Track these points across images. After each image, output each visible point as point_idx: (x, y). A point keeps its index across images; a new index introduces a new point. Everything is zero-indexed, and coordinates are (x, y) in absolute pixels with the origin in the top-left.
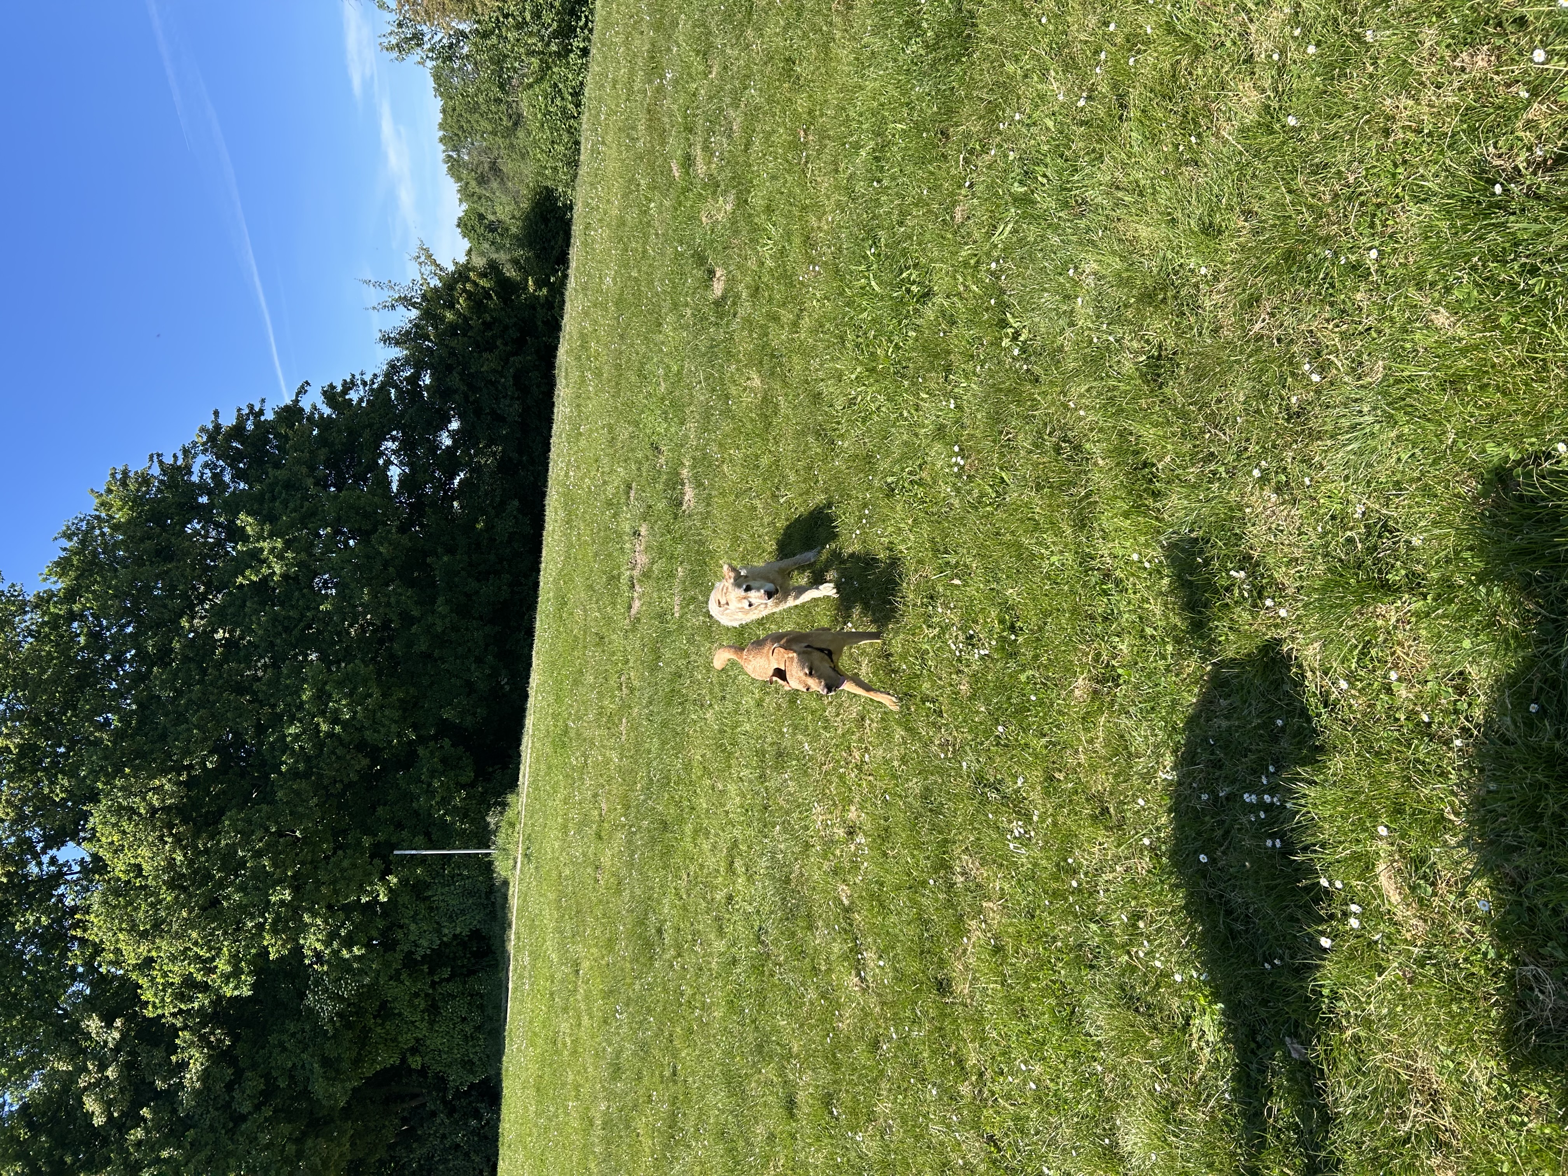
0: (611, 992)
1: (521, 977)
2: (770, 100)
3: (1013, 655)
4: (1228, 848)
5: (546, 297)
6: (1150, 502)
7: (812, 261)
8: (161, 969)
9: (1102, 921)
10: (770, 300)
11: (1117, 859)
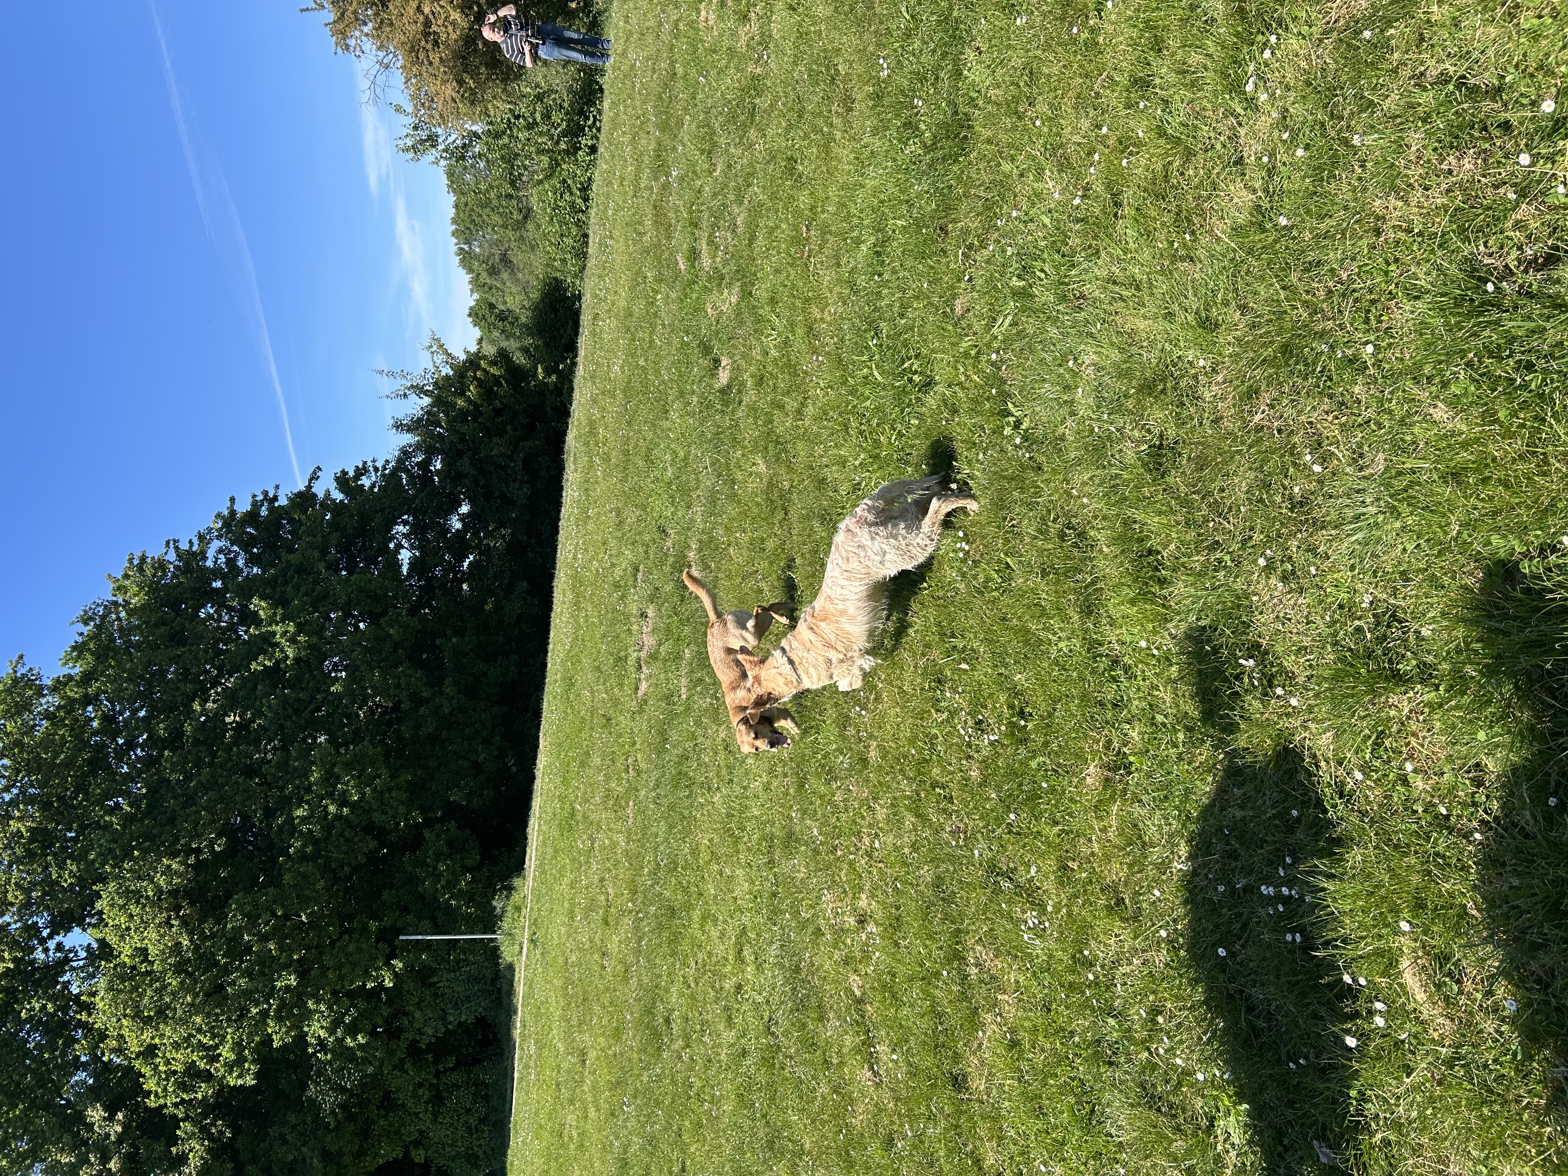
0: (618, 1083)
1: (527, 1066)
2: (774, 197)
3: (1024, 741)
4: (1246, 941)
5: (555, 383)
6: (1156, 589)
7: (815, 351)
8: (164, 1057)
9: (1118, 1016)
10: (775, 388)
11: (1134, 951)
